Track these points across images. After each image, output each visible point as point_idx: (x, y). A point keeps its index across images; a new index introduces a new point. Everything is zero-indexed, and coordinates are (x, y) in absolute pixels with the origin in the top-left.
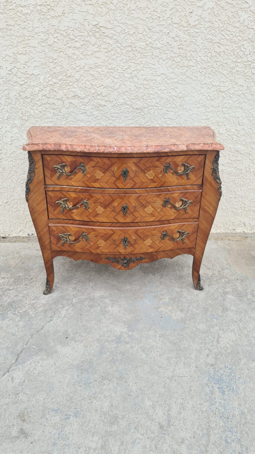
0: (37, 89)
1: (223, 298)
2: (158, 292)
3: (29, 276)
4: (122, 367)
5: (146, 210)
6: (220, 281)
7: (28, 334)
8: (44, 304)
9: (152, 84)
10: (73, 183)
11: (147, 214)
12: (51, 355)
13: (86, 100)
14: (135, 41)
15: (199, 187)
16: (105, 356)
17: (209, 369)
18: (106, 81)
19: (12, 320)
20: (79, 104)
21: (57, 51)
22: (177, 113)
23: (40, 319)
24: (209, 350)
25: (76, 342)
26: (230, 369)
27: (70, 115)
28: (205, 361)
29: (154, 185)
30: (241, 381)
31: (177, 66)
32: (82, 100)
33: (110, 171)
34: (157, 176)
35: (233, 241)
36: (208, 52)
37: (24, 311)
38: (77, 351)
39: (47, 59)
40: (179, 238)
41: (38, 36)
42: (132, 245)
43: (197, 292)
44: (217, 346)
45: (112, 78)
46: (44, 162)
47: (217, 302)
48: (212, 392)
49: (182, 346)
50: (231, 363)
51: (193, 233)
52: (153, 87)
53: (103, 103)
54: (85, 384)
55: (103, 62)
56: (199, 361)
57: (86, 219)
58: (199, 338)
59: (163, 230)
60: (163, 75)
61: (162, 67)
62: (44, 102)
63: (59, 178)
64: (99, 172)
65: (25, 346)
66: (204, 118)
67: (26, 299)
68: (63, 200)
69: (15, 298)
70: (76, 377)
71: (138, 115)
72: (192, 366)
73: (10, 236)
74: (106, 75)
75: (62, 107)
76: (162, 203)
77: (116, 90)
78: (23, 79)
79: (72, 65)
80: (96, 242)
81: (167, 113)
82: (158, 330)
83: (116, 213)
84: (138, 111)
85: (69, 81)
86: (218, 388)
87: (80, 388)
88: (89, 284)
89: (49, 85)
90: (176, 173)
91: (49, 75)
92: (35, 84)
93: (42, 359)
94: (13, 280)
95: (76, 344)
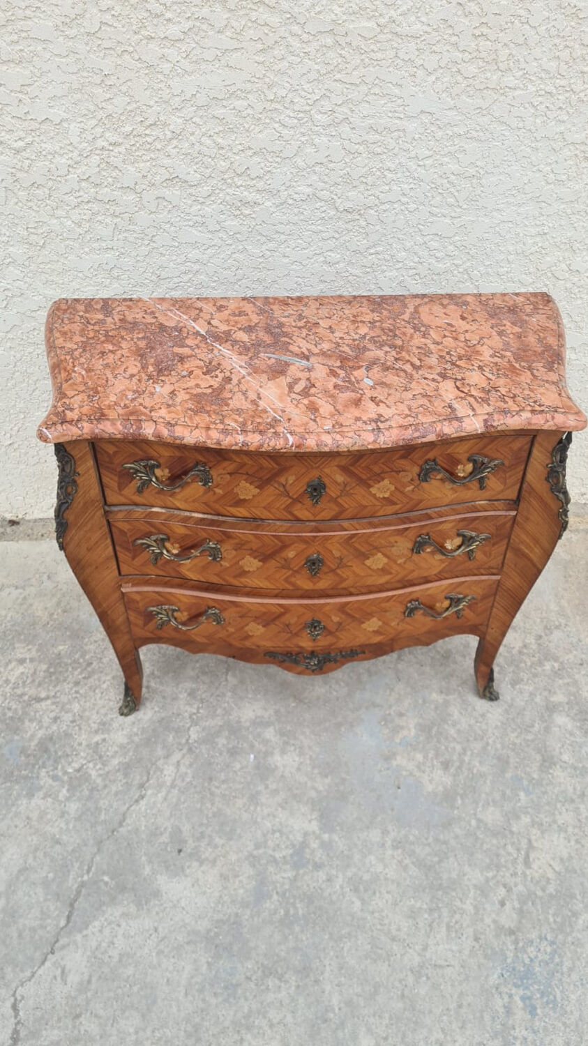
0: (64, 161)
1: (545, 724)
2: (390, 707)
3: (83, 656)
4: (307, 939)
5: (368, 562)
6: (540, 669)
7: (92, 842)
8: (122, 747)
9: (390, 140)
10: (178, 504)
11: (373, 570)
12: (146, 904)
13: (205, 190)
14: (344, 17)
15: (509, 504)
16: (268, 905)
17: (504, 943)
18: (260, 136)
19: (50, 796)
20: (185, 201)
21: (112, 52)
22: (459, 220)
23: (116, 794)
24: (505, 888)
25: (201, 863)
26: (552, 943)
27: (162, 230)
28: (495, 921)
29: (390, 509)
30: (575, 977)
31: (469, 89)
32: (192, 190)
33: (276, 485)
34: (402, 489)
35: (577, 530)
36: (561, 47)
37: (76, 765)
38: (204, 893)
39: (85, 74)
40: (448, 609)
41: (54, 8)
42: (330, 633)
43: (482, 705)
44: (524, 874)
45: (276, 125)
46: (99, 456)
47: (530, 737)
48: (509, 1011)
49: (445, 876)
50: (554, 926)
51: (484, 597)
52: (395, 151)
53: (251, 196)
54: (226, 988)
55: (249, 81)
56: (482, 920)
57: (215, 580)
58: (485, 851)
59: (409, 599)
60: (423, 117)
61: (424, 92)
62: (86, 197)
63: (140, 491)
64: (248, 485)
65: (86, 878)
66: (533, 231)
67: (80, 729)
68: (154, 538)
69: (54, 728)
70: (204, 969)
71: (349, 226)
72: (465, 936)
73: (28, 517)
74: (259, 119)
75: (136, 209)
76: (410, 545)
77: (287, 160)
78: (22, 134)
79: (160, 92)
80: (243, 628)
81: (431, 220)
82: (390, 828)
83: (291, 572)
84: (350, 216)
85: (153, 138)
86: (523, 999)
87: (213, 1001)
88: (226, 680)
89: (96, 148)
90: (452, 476)
91: (94, 122)
92: (57, 149)
93: (125, 915)
94: (44, 667)
95: (202, 868)
